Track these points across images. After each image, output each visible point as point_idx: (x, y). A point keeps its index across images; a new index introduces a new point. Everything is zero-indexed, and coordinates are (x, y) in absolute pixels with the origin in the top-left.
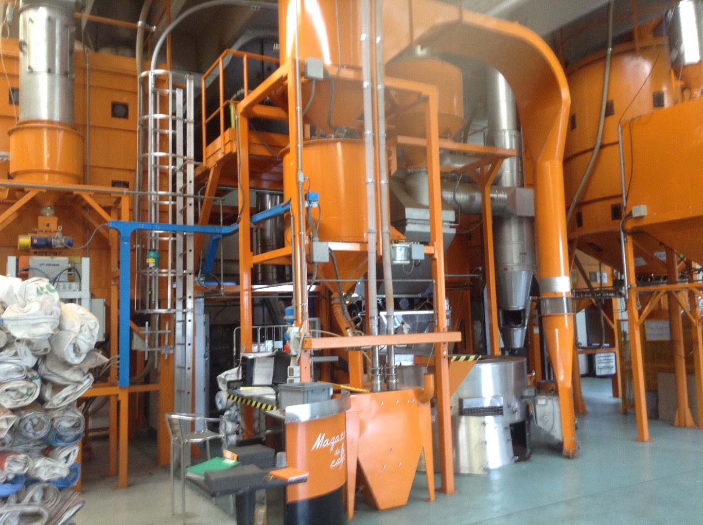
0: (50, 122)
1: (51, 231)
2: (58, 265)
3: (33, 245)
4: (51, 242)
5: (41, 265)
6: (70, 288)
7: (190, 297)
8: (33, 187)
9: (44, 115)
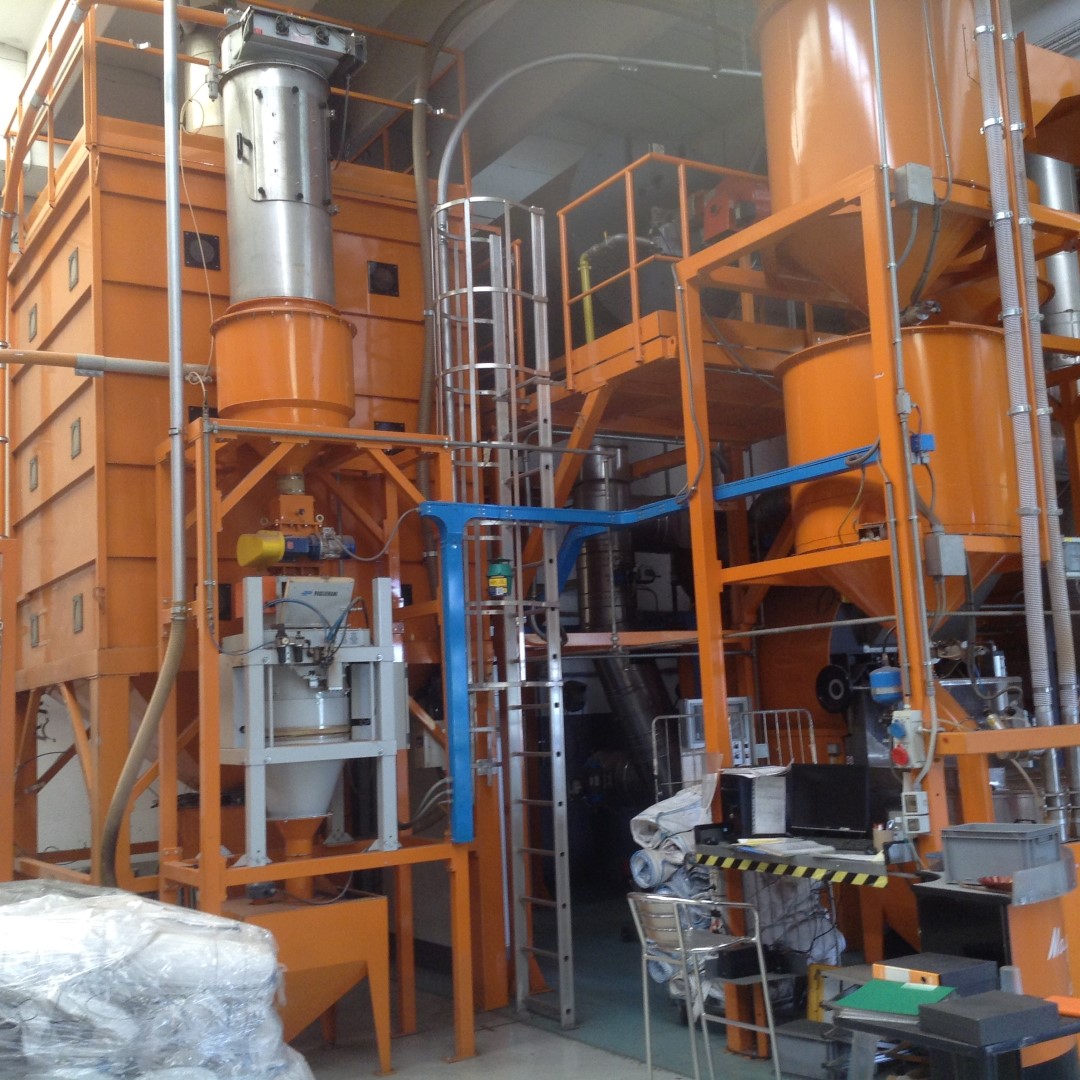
0: (297, 301)
1: (303, 526)
2: (335, 594)
3: (288, 555)
4: (318, 547)
5: (306, 593)
6: (354, 640)
7: (555, 657)
8: (287, 435)
9: (285, 287)
